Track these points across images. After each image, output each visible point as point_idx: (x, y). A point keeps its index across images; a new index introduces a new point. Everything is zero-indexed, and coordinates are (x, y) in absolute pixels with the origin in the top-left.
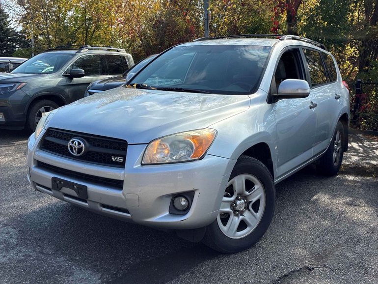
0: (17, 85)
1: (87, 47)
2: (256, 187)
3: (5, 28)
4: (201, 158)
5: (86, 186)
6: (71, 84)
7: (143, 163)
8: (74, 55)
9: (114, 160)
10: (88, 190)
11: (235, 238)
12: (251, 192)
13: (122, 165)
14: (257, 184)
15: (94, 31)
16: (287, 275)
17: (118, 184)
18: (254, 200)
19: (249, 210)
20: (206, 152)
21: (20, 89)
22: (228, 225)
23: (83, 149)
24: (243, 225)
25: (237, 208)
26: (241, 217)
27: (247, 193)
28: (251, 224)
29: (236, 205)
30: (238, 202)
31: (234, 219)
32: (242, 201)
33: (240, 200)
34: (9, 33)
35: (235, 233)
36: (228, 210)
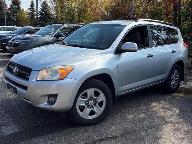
0: (32, 40)
1: (67, 22)
2: (101, 95)
3: (48, 13)
4: (63, 79)
5: (16, 88)
6: (57, 40)
7: (37, 79)
8: (60, 26)
9: (27, 77)
10: (17, 90)
11: (87, 119)
12: (97, 97)
13: (28, 79)
14: (101, 94)
15: (84, 14)
16: (104, 139)
17: (25, 88)
18: (99, 101)
19: (96, 106)
20: (66, 76)
21: (33, 42)
22: (84, 112)
23: (17, 71)
24: (92, 113)
25: (89, 104)
26: (91, 109)
27: (95, 97)
28: (98, 113)
29: (89, 103)
30: (90, 102)
31: (87, 109)
32: (92, 101)
33: (91, 100)
34: (49, 15)
35: (88, 116)
36: (84, 105)
